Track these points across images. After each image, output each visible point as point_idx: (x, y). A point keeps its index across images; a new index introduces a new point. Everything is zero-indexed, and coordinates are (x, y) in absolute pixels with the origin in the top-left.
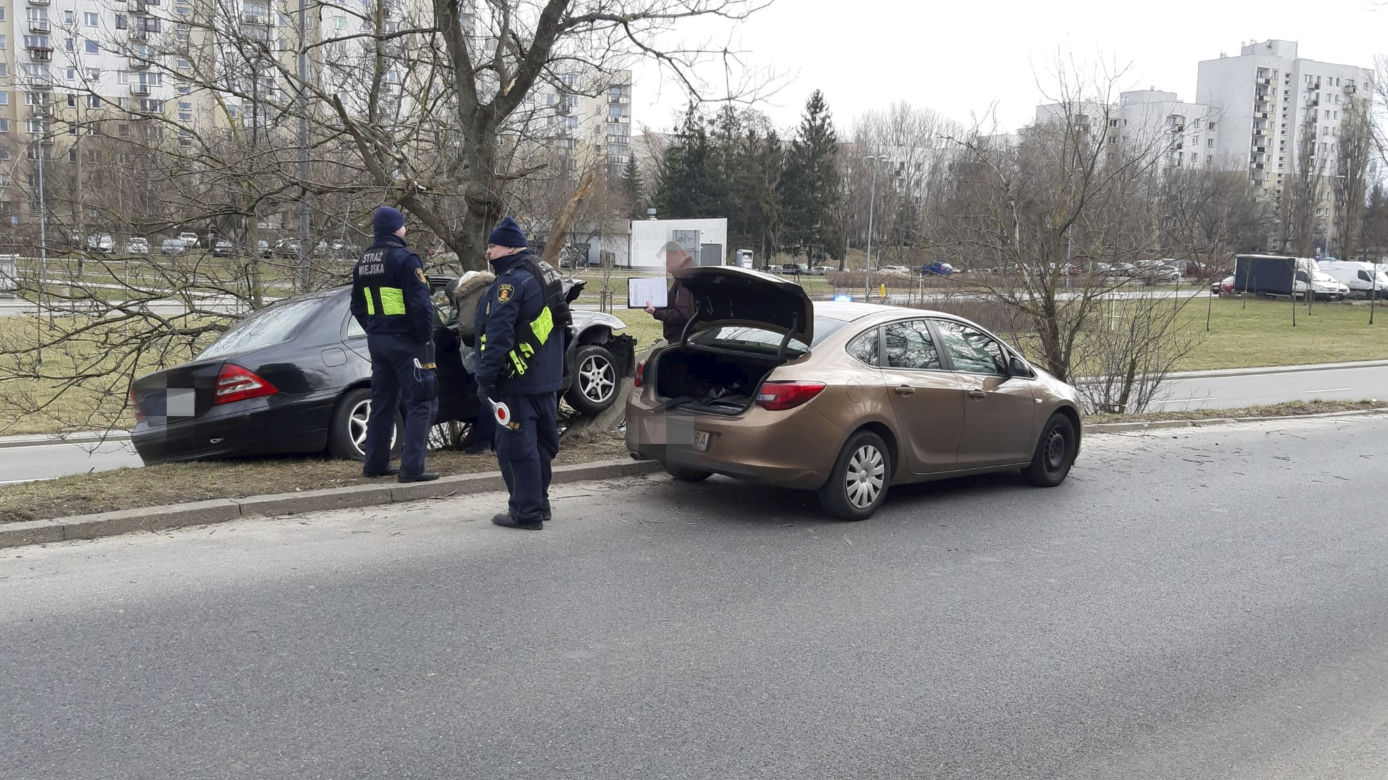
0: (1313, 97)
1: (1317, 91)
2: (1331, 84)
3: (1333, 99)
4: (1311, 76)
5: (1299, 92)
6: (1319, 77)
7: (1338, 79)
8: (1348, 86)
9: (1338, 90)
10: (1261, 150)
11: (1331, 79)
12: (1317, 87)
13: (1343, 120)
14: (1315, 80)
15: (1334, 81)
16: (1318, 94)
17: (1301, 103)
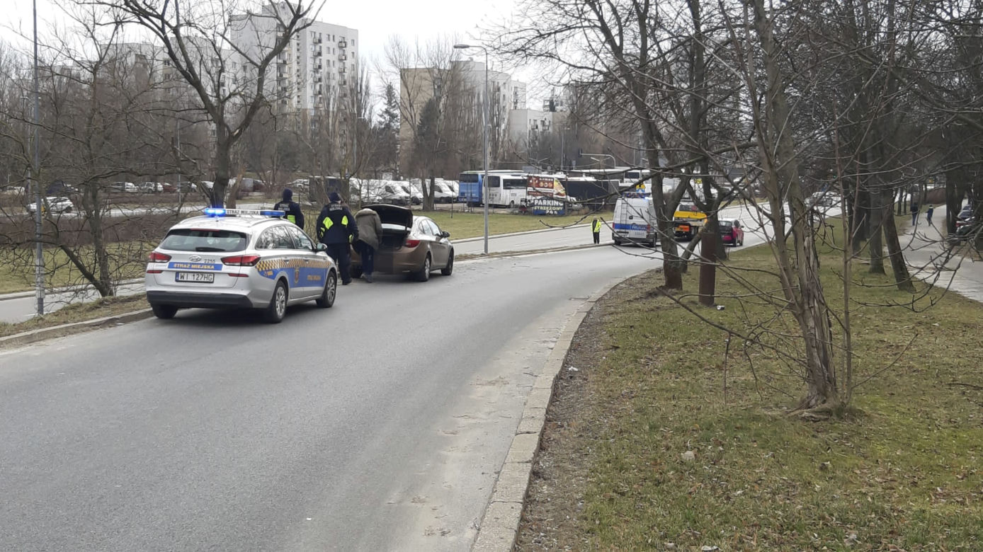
0: (318, 49)
1: (320, 45)
2: (329, 40)
3: (331, 51)
4: (315, 33)
5: (307, 47)
6: (320, 34)
7: (334, 36)
8: (341, 42)
9: (334, 45)
10: (285, 89)
11: (329, 35)
12: (320, 41)
13: (339, 68)
14: (318, 36)
15: (331, 37)
16: (321, 47)
17: (310, 54)
